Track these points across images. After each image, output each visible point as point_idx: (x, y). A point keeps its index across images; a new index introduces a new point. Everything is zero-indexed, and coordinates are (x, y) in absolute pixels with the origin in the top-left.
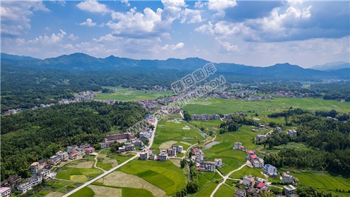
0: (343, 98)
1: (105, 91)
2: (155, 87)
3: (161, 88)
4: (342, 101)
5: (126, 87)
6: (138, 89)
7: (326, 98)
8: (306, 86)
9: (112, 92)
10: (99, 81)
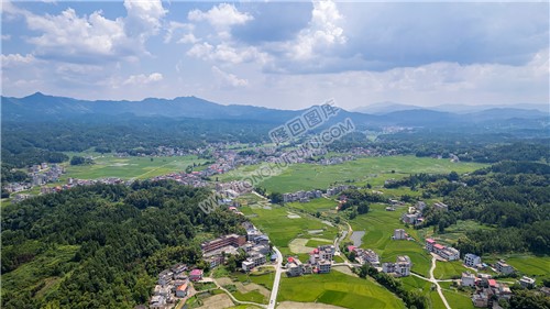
0: (440, 154)
1: (76, 162)
2: (160, 149)
3: (172, 151)
4: (440, 158)
5: (106, 152)
6: (131, 154)
7: (420, 155)
8: (372, 138)
9: (90, 162)
10: (47, 144)
